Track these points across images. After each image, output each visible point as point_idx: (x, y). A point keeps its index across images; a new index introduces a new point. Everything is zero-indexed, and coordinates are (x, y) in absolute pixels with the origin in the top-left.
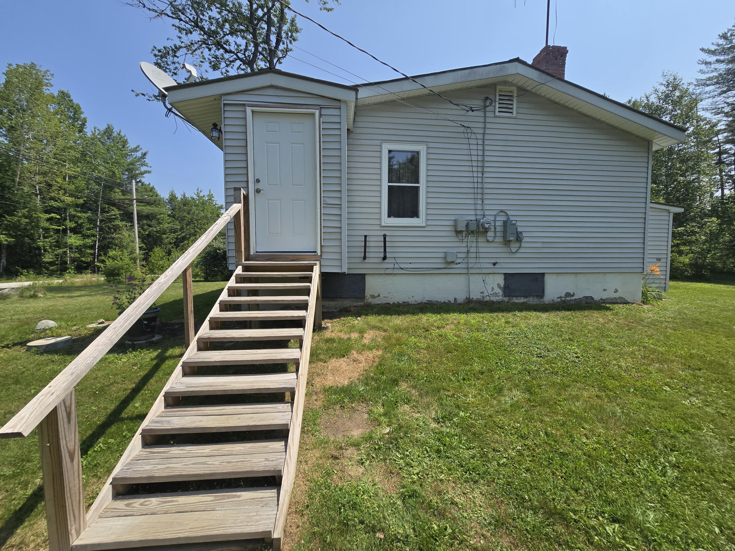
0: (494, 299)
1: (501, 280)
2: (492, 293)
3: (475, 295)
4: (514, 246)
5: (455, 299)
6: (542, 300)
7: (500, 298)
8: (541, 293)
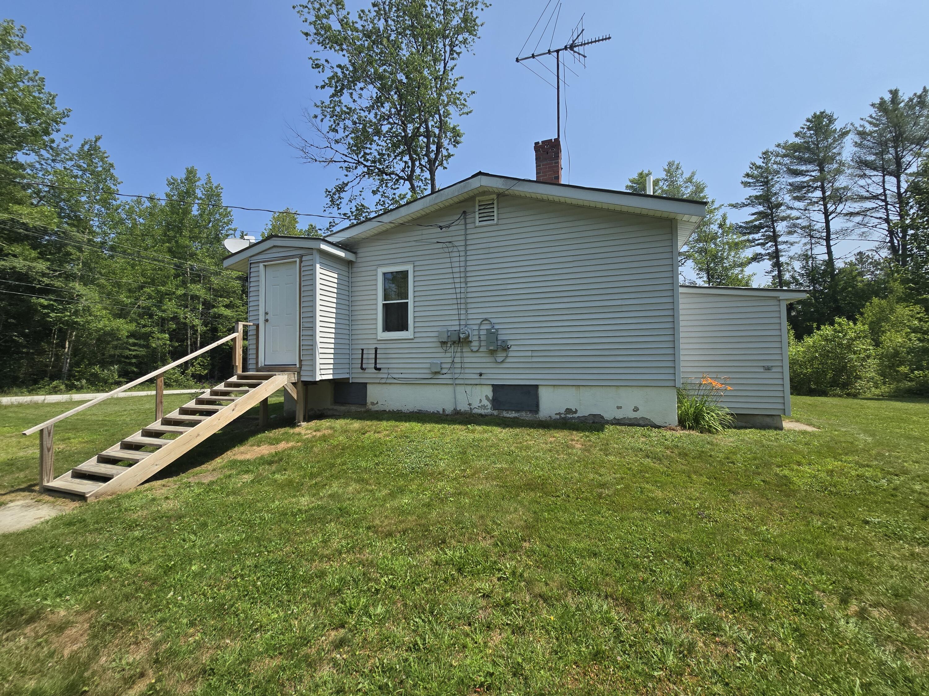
0: (483, 412)
1: (488, 391)
2: (480, 405)
3: (463, 407)
4: (500, 356)
5: (444, 410)
6: (537, 416)
7: (489, 411)
8: (535, 407)
